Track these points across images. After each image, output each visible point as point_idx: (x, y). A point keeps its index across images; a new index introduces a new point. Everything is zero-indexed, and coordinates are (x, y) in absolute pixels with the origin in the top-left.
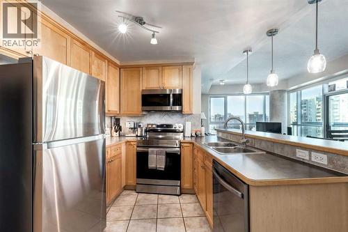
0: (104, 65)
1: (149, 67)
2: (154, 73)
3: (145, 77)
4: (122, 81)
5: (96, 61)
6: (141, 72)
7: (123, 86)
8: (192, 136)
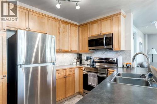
0: (68, 27)
1: (93, 23)
2: (95, 26)
3: (91, 29)
4: (80, 34)
5: (62, 26)
6: (89, 27)
7: (80, 36)
8: (123, 67)
